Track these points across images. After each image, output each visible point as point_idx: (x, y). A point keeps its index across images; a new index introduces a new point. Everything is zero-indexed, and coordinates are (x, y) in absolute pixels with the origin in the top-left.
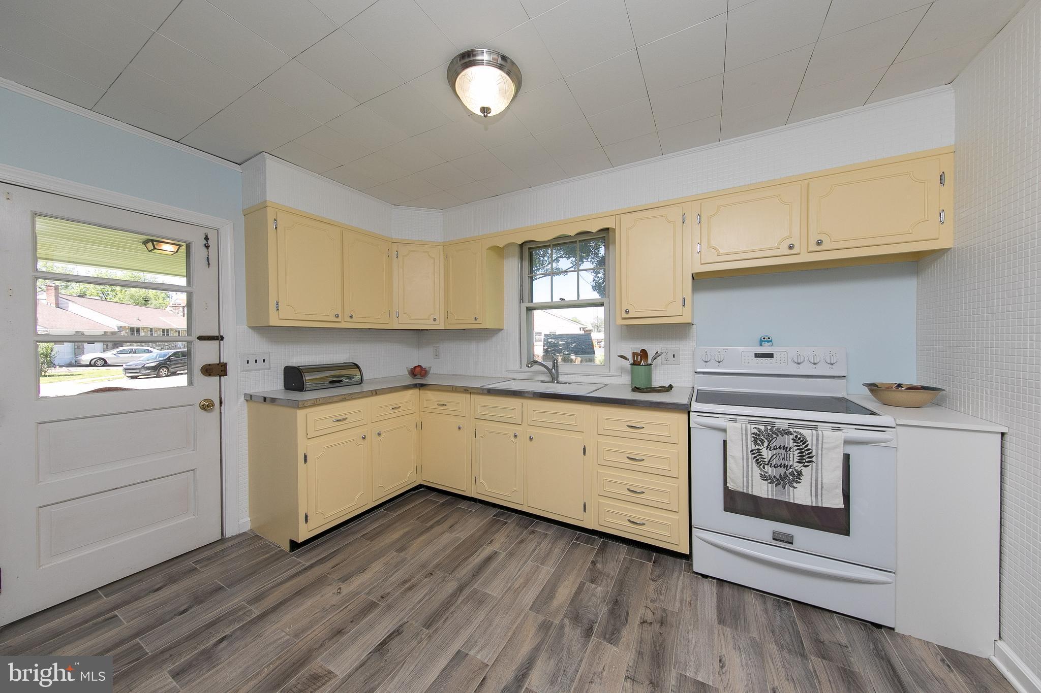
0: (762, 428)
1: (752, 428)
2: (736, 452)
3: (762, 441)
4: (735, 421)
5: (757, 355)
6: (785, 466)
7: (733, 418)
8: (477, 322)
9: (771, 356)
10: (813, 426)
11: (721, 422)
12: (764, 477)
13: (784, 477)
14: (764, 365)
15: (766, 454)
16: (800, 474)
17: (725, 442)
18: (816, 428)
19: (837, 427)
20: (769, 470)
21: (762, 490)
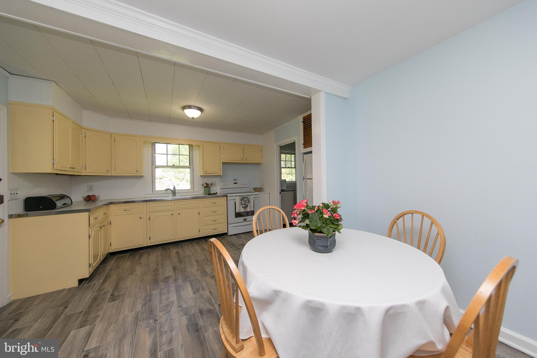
0: (242, 197)
1: (240, 198)
2: (238, 204)
3: (242, 200)
4: (236, 197)
5: (234, 183)
6: (246, 204)
7: (236, 196)
8: (137, 173)
9: (237, 183)
10: (249, 195)
11: (234, 198)
12: (243, 207)
13: (246, 206)
14: (236, 186)
15: (243, 202)
16: (248, 205)
17: (235, 202)
18: (249, 196)
19: (252, 195)
20: (243, 206)
21: (242, 210)
